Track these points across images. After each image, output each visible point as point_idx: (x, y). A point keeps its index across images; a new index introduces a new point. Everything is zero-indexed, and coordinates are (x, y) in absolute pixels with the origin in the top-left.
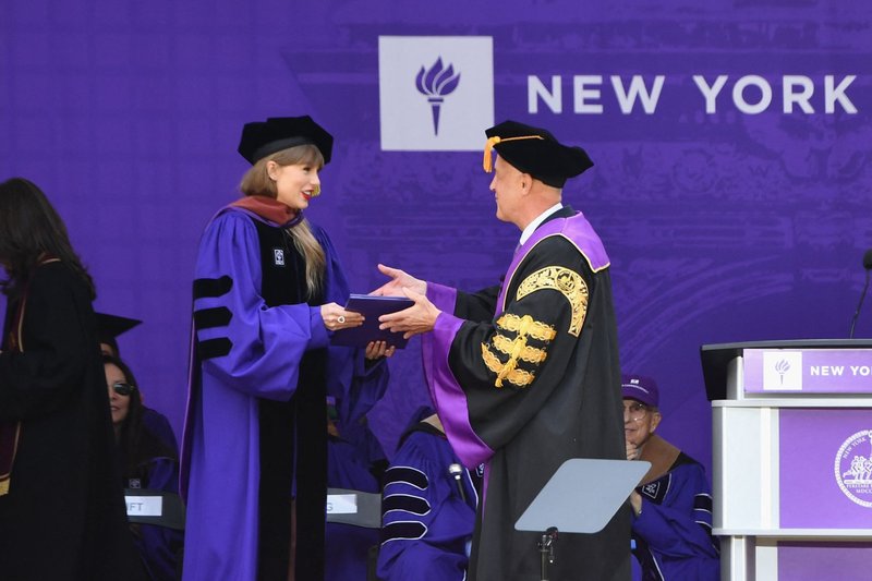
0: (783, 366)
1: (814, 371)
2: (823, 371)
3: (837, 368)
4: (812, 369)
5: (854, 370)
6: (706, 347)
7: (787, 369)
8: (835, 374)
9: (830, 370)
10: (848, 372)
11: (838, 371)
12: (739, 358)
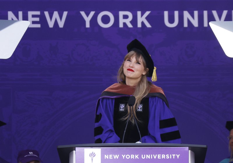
0: (93, 155)
1: (106, 157)
2: (110, 157)
3: (116, 155)
4: (105, 156)
5: (124, 157)
6: (60, 147)
7: (94, 156)
8: (115, 158)
9: (113, 157)
10: (120, 157)
11: (116, 157)
12: (74, 151)
